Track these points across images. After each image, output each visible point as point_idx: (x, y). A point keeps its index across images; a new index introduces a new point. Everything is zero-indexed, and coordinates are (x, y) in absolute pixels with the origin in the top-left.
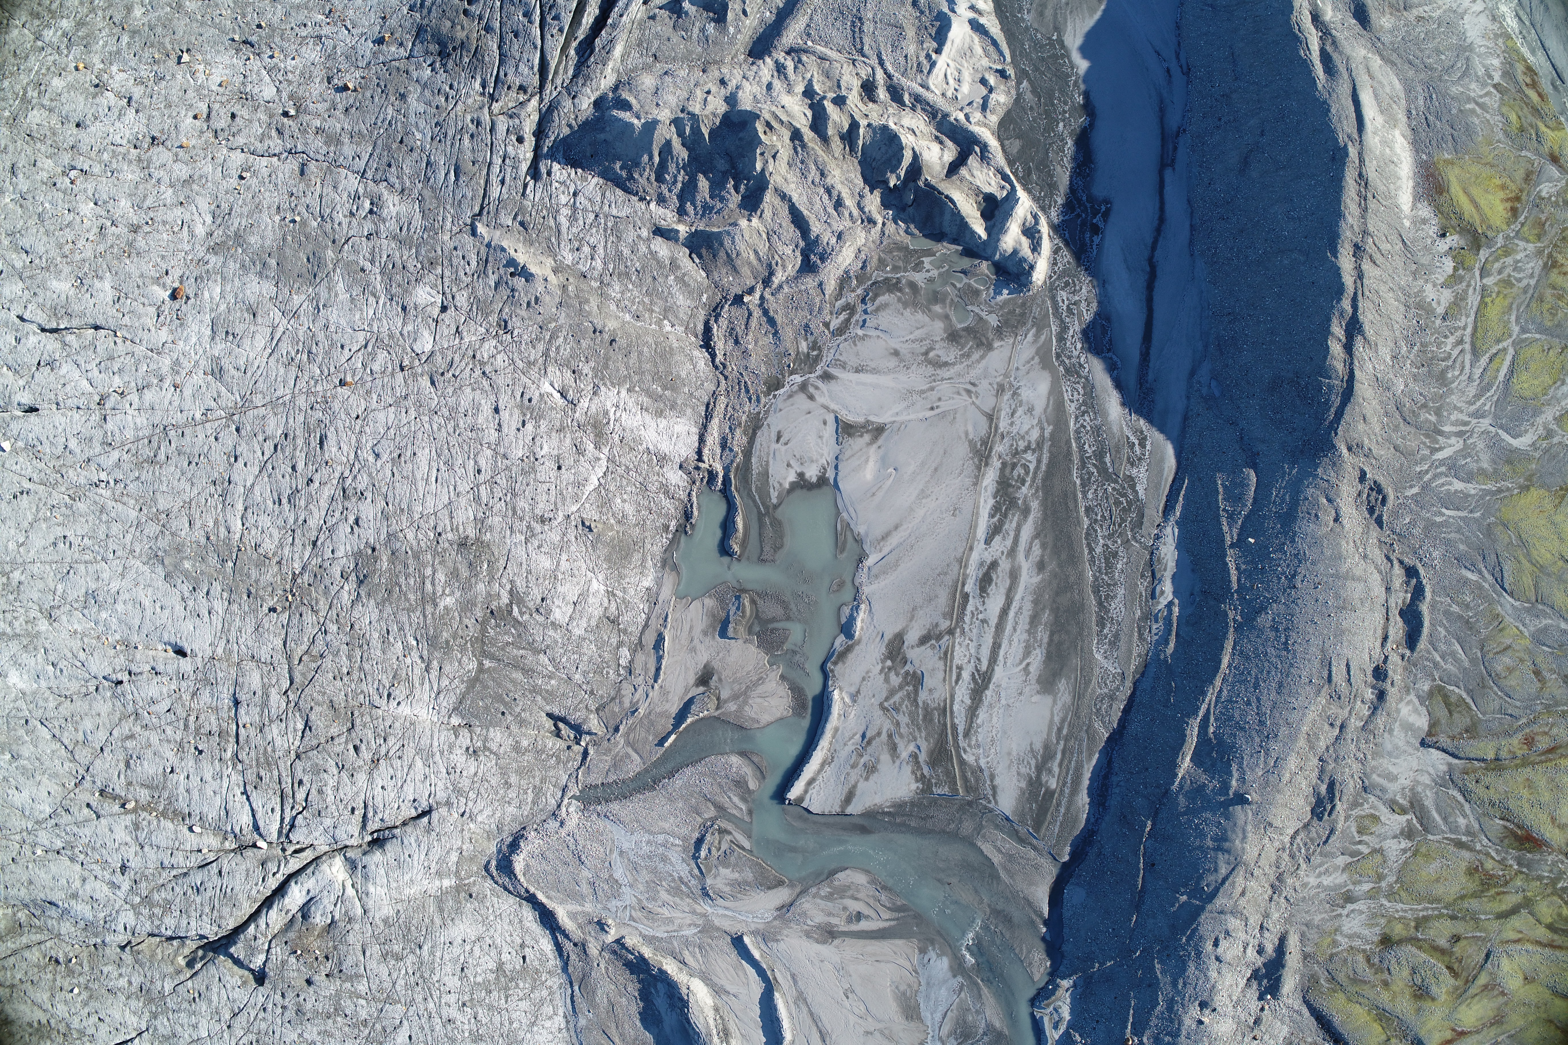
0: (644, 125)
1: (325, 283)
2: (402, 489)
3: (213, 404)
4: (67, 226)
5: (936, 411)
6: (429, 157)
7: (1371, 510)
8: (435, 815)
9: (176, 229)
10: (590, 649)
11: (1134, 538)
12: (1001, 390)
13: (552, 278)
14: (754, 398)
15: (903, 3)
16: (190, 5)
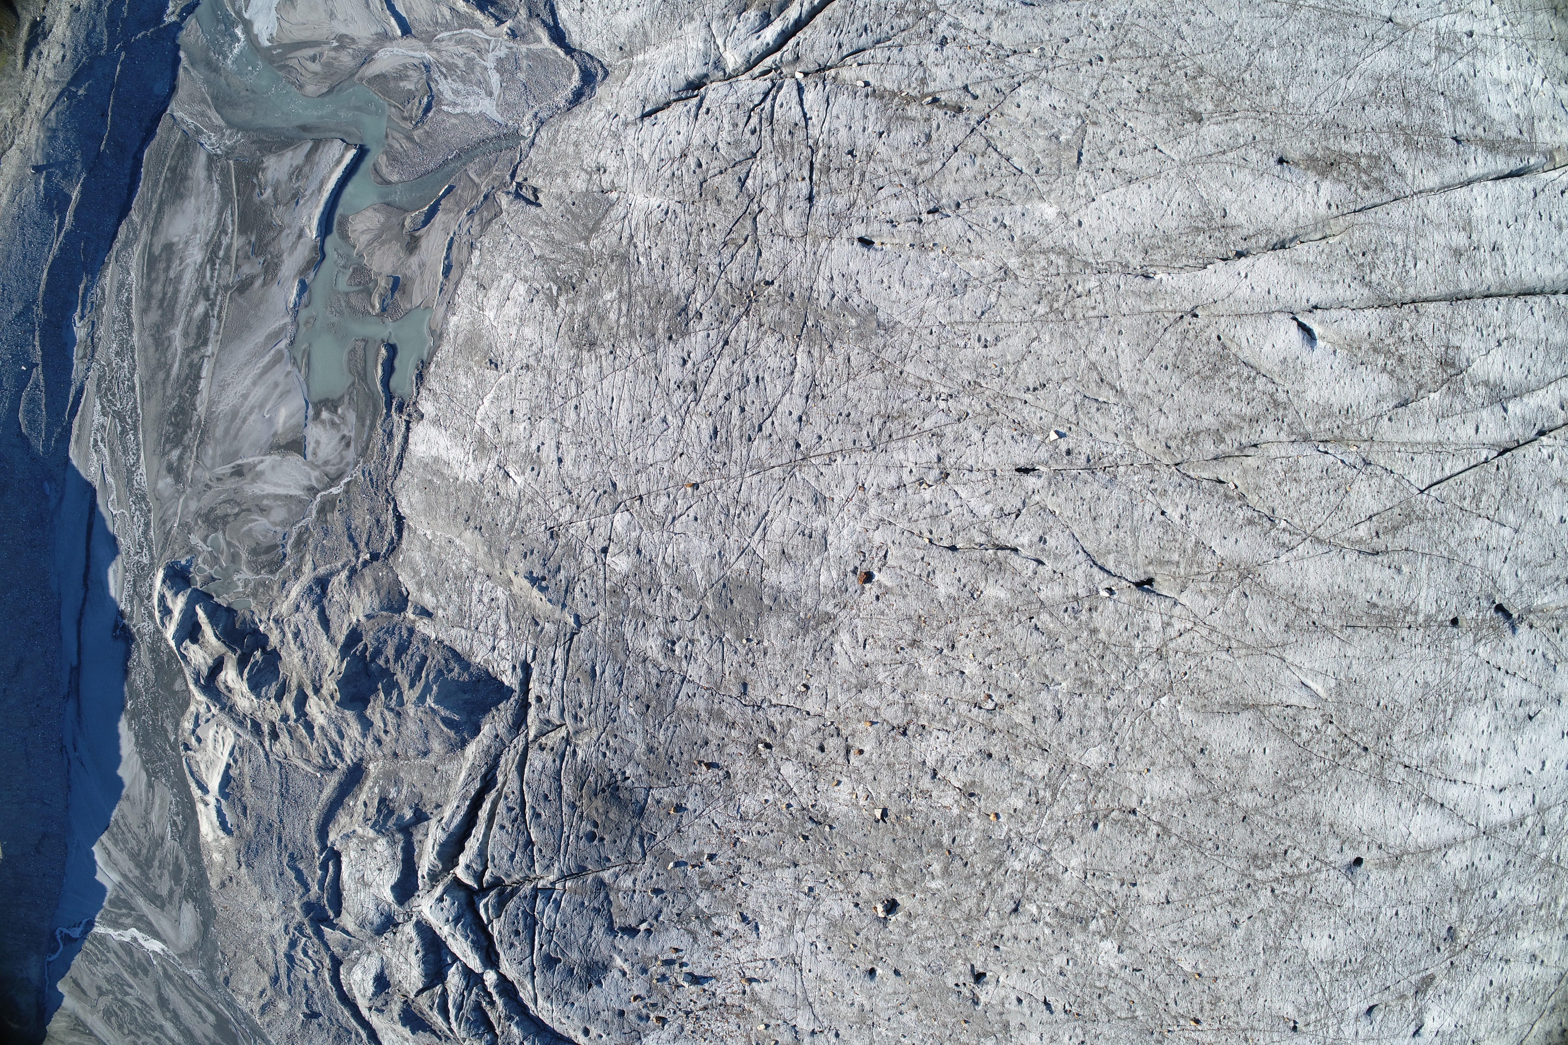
0: (427, 701)
1: (714, 579)
2: (642, 391)
3: (823, 470)
4: (991, 652)
6: (621, 691)
8: (638, 113)
9: (871, 640)
10: (500, 262)
15: (253, 809)
16: (880, 867)
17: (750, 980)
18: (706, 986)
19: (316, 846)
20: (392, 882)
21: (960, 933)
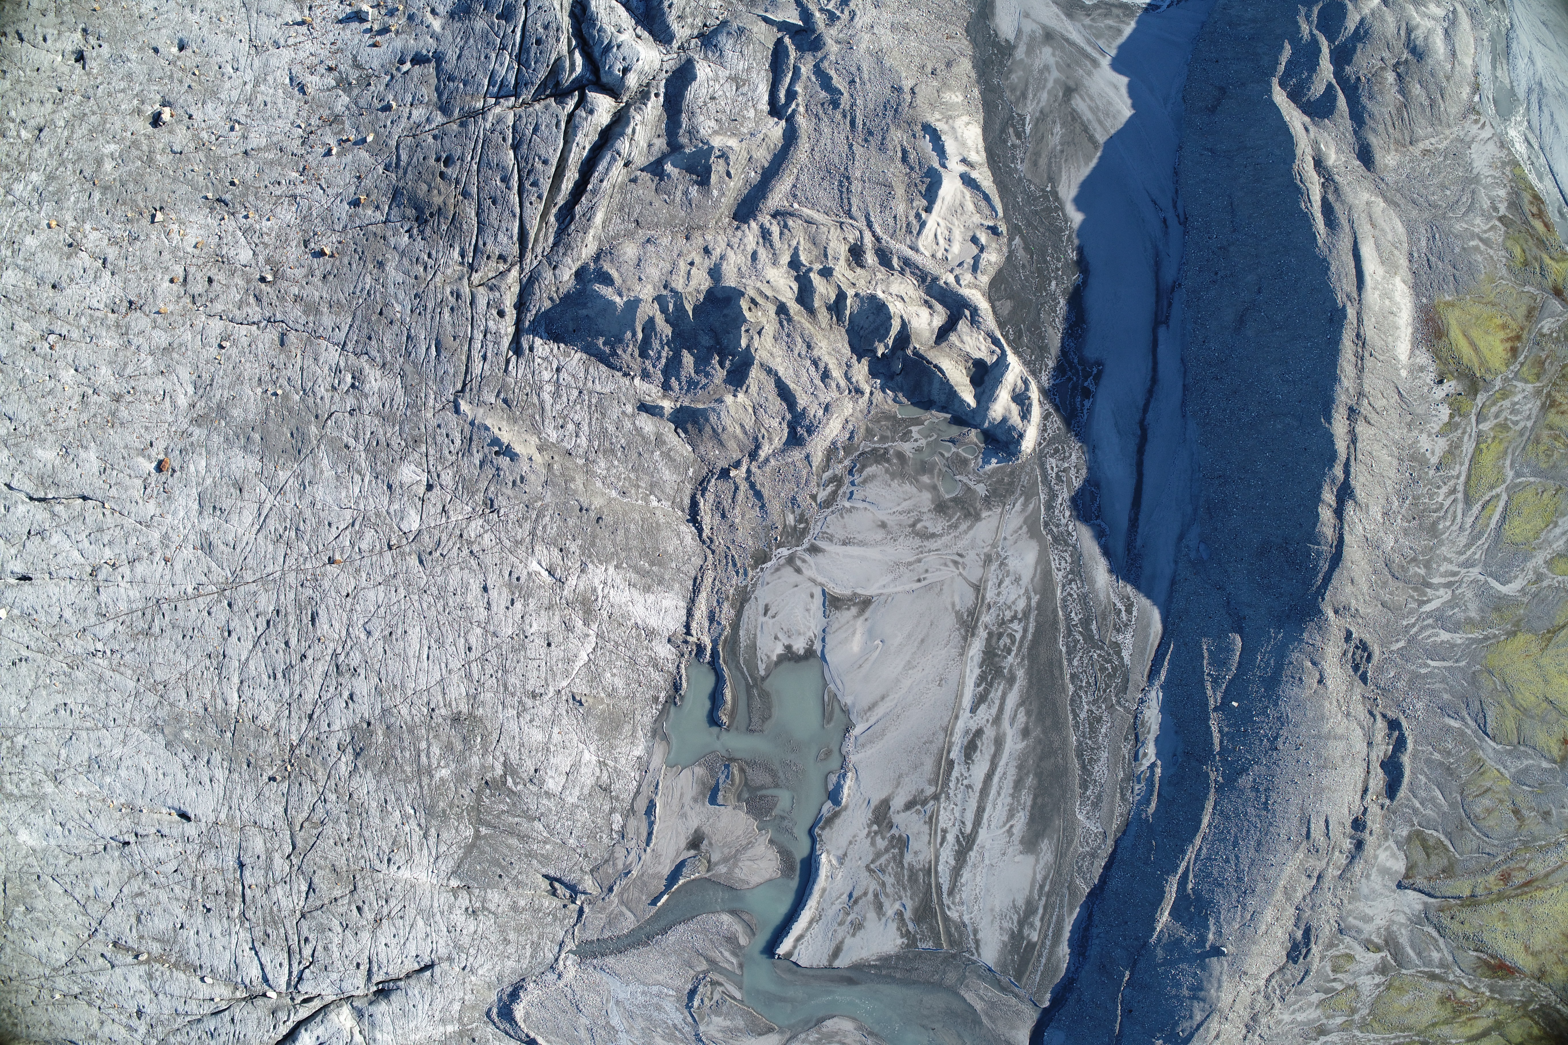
0: (626, 303)
1: (309, 459)
2: (394, 666)
3: (204, 579)
4: (49, 393)
5: (923, 583)
6: (409, 330)
7: (1356, 668)
8: (437, 969)
9: (158, 399)
10: (583, 816)
11: (1119, 702)
12: (988, 560)
13: (537, 457)
14: (741, 571)
15: (892, 159)
16: (162, 159)
17: (303, 23)
18: (348, 10)
19: (801, 121)
20: (695, 85)
21: (92, 101)
